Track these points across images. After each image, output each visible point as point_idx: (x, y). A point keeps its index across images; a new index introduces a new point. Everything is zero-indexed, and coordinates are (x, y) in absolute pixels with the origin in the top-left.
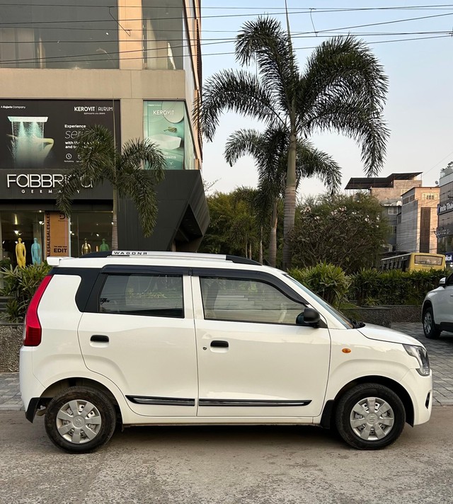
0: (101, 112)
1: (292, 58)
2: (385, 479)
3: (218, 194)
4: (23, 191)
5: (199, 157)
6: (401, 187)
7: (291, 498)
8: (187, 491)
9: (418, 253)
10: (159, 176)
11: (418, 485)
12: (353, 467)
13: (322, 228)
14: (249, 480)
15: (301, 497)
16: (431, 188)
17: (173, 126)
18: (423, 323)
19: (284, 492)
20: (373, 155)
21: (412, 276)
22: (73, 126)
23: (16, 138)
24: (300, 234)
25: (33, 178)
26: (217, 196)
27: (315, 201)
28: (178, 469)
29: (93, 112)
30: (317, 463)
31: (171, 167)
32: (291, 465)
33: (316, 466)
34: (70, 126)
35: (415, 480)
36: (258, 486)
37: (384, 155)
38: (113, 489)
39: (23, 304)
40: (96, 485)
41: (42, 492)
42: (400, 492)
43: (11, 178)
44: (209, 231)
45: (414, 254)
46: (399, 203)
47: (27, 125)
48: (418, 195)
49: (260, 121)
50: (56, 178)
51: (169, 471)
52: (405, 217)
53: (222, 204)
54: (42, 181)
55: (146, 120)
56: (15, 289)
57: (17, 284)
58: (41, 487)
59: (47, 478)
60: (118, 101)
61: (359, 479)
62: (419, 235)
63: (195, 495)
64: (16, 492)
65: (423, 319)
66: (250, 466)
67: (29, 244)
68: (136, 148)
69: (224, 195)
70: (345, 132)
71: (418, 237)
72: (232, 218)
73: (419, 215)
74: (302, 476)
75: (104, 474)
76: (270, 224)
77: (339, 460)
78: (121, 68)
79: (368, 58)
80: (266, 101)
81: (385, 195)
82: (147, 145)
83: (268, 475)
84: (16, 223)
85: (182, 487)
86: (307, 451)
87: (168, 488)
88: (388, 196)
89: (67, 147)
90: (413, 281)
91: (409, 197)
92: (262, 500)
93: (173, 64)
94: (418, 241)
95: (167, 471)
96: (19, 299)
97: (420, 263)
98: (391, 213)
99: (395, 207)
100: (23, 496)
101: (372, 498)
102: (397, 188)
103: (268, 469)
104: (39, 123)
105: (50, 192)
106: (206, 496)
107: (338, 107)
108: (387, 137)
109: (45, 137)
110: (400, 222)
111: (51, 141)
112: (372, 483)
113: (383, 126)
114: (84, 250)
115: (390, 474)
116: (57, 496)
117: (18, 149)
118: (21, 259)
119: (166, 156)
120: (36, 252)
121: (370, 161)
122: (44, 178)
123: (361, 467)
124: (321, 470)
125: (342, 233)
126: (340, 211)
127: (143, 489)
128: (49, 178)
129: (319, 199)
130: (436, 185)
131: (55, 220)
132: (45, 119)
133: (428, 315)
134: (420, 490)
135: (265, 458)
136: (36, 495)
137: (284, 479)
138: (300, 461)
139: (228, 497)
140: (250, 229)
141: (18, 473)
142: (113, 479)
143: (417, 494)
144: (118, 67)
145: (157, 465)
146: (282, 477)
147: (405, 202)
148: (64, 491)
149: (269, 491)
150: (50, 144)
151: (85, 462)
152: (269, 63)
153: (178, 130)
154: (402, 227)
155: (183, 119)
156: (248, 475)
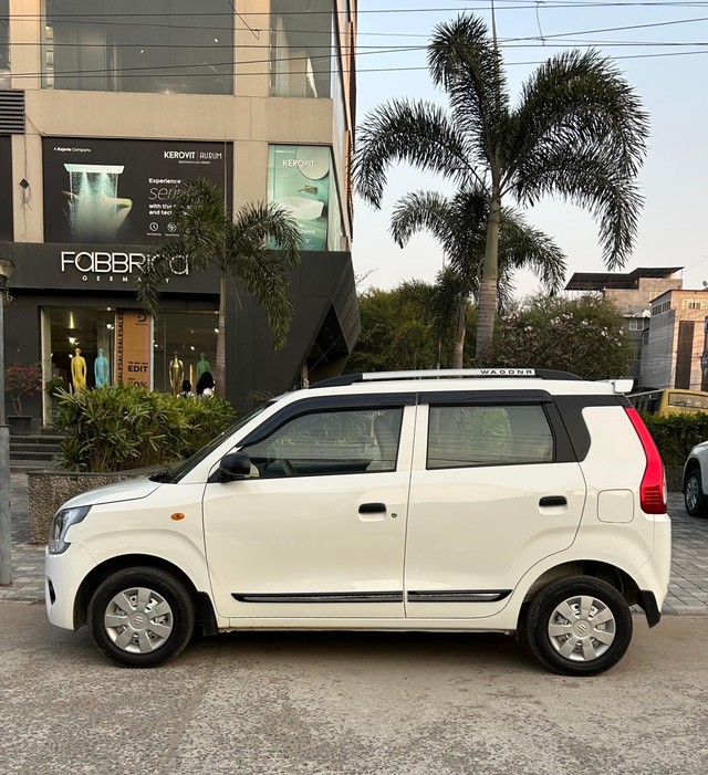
0: (204, 160)
1: (498, 83)
2: (636, 720)
3: (374, 292)
4: (85, 278)
5: (348, 234)
6: (650, 289)
7: (494, 741)
8: (337, 724)
9: (673, 390)
10: (293, 260)
11: (687, 730)
12: (587, 699)
13: (535, 344)
14: (431, 714)
15: (510, 741)
16: (696, 291)
17: (312, 185)
18: (685, 493)
19: (484, 733)
20: (618, 235)
21: (669, 422)
22: (161, 181)
23: (76, 196)
24: (501, 352)
25: (100, 258)
26: (372, 295)
27: (520, 306)
28: (323, 693)
29: (192, 160)
30: (531, 692)
31: (308, 246)
32: (492, 695)
33: (531, 696)
34: (157, 181)
35: (682, 723)
36: (444, 723)
37: (633, 236)
38: (228, 719)
39: (86, 444)
40: (202, 711)
41: (122, 719)
42: (660, 738)
43: (66, 257)
44: (359, 346)
45: (668, 390)
46: (647, 313)
47: (93, 177)
48: (675, 301)
49: (447, 179)
50: (134, 259)
51: (309, 696)
52: (656, 335)
53: (379, 306)
54: (114, 263)
55: (271, 175)
56: (75, 422)
57: (79, 414)
58: (120, 712)
59: (128, 699)
60: (231, 143)
61: (598, 718)
62: (674, 361)
63: (350, 731)
64: (84, 717)
65: (685, 486)
66: (430, 694)
67: (90, 358)
68: (257, 216)
69: (383, 293)
70: (575, 200)
71: (674, 366)
72: (394, 329)
73: (676, 331)
74: (509, 711)
75: (213, 696)
76: (454, 338)
77: (565, 689)
78: (236, 93)
79: (618, 85)
80: (456, 149)
81: (625, 300)
82: (274, 211)
83: (459, 708)
84: (72, 326)
85: (329, 719)
86: (516, 675)
87: (309, 720)
88: (629, 303)
89: (151, 213)
90: (670, 429)
91: (662, 305)
92: (452, 742)
93: (314, 89)
94: (674, 372)
95: (306, 696)
96: (81, 437)
97: (677, 404)
98: (633, 328)
99: (640, 319)
100: (93, 724)
101: (618, 746)
102: (644, 290)
103: (458, 699)
104: (110, 175)
105: (125, 279)
106: (367, 734)
107: (566, 160)
108: (639, 209)
109: (118, 197)
110: (646, 342)
111: (128, 202)
112: (617, 725)
113: (634, 191)
114: (173, 369)
115: (644, 713)
116: (144, 726)
117: (78, 213)
118: (79, 381)
119: (303, 229)
120: (101, 370)
121: (613, 245)
122: (117, 258)
123: (598, 700)
124: (537, 703)
125: (565, 353)
126: (563, 320)
127: (272, 720)
128: (123, 258)
129: (526, 303)
130: (704, 288)
131: (130, 322)
132: (119, 169)
133: (694, 481)
134: (691, 737)
135: (453, 682)
136: (113, 723)
137: (483, 713)
138: (505, 688)
139: (399, 736)
140: (422, 346)
141: (85, 691)
142: (226, 704)
143: (687, 743)
144: (231, 92)
145: (291, 685)
146: (479, 711)
147: (655, 311)
148: (154, 718)
149: (461, 730)
150: (126, 206)
151: (184, 678)
152: (463, 90)
153: (320, 191)
154: (650, 349)
155: (328, 174)
156: (429, 705)
